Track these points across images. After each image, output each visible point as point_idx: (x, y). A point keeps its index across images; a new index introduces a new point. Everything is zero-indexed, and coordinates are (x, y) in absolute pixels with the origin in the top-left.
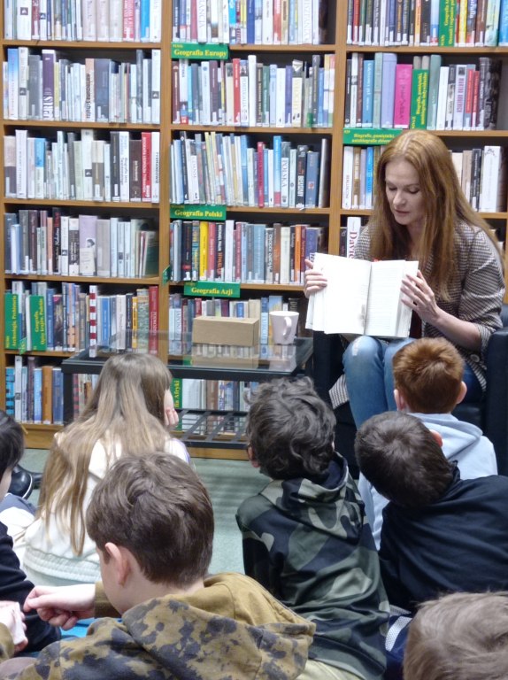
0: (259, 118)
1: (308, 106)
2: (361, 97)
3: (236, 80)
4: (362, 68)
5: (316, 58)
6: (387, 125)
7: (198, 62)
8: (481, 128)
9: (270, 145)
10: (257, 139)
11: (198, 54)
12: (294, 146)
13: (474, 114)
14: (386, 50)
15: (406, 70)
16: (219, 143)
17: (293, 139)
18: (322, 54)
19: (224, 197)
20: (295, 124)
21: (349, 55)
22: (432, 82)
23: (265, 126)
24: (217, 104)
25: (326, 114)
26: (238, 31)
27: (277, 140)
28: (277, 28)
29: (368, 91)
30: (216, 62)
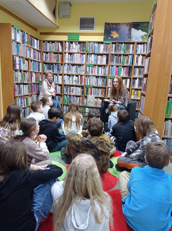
0: (97, 74)
1: (104, 72)
2: (111, 72)
3: (95, 69)
4: (111, 68)
5: (105, 66)
6: (115, 75)
7: (90, 66)
8: (127, 76)
9: (99, 78)
10: (97, 77)
12: (102, 78)
13: (126, 74)
14: (115, 65)
15: (117, 68)
16: (92, 77)
17: (102, 77)
18: (106, 66)
19: (92, 84)
20: (102, 75)
21: (110, 66)
22: (121, 69)
23: (98, 75)
24: (92, 72)
25: (106, 74)
26: (95, 62)
27: (100, 77)
28: (100, 62)
29: (112, 71)
30: (92, 66)
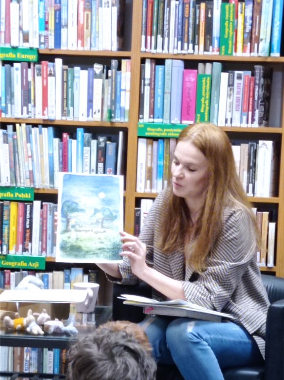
0: (65, 112)
1: (108, 102)
2: (153, 96)
3: (45, 79)
4: (154, 73)
5: (114, 63)
6: (176, 120)
7: (11, 63)
8: (256, 125)
9: (73, 136)
10: (63, 131)
11: (11, 56)
12: (95, 137)
13: (250, 113)
14: (175, 58)
15: (192, 76)
16: (29, 133)
17: (94, 131)
18: (119, 59)
19: (32, 180)
20: (96, 118)
21: (143, 61)
22: (214, 85)
23: (69, 120)
24: (27, 99)
25: (122, 110)
26: (46, 37)
27: (80, 132)
28: (80, 36)
29: (159, 91)
30: (26, 64)
